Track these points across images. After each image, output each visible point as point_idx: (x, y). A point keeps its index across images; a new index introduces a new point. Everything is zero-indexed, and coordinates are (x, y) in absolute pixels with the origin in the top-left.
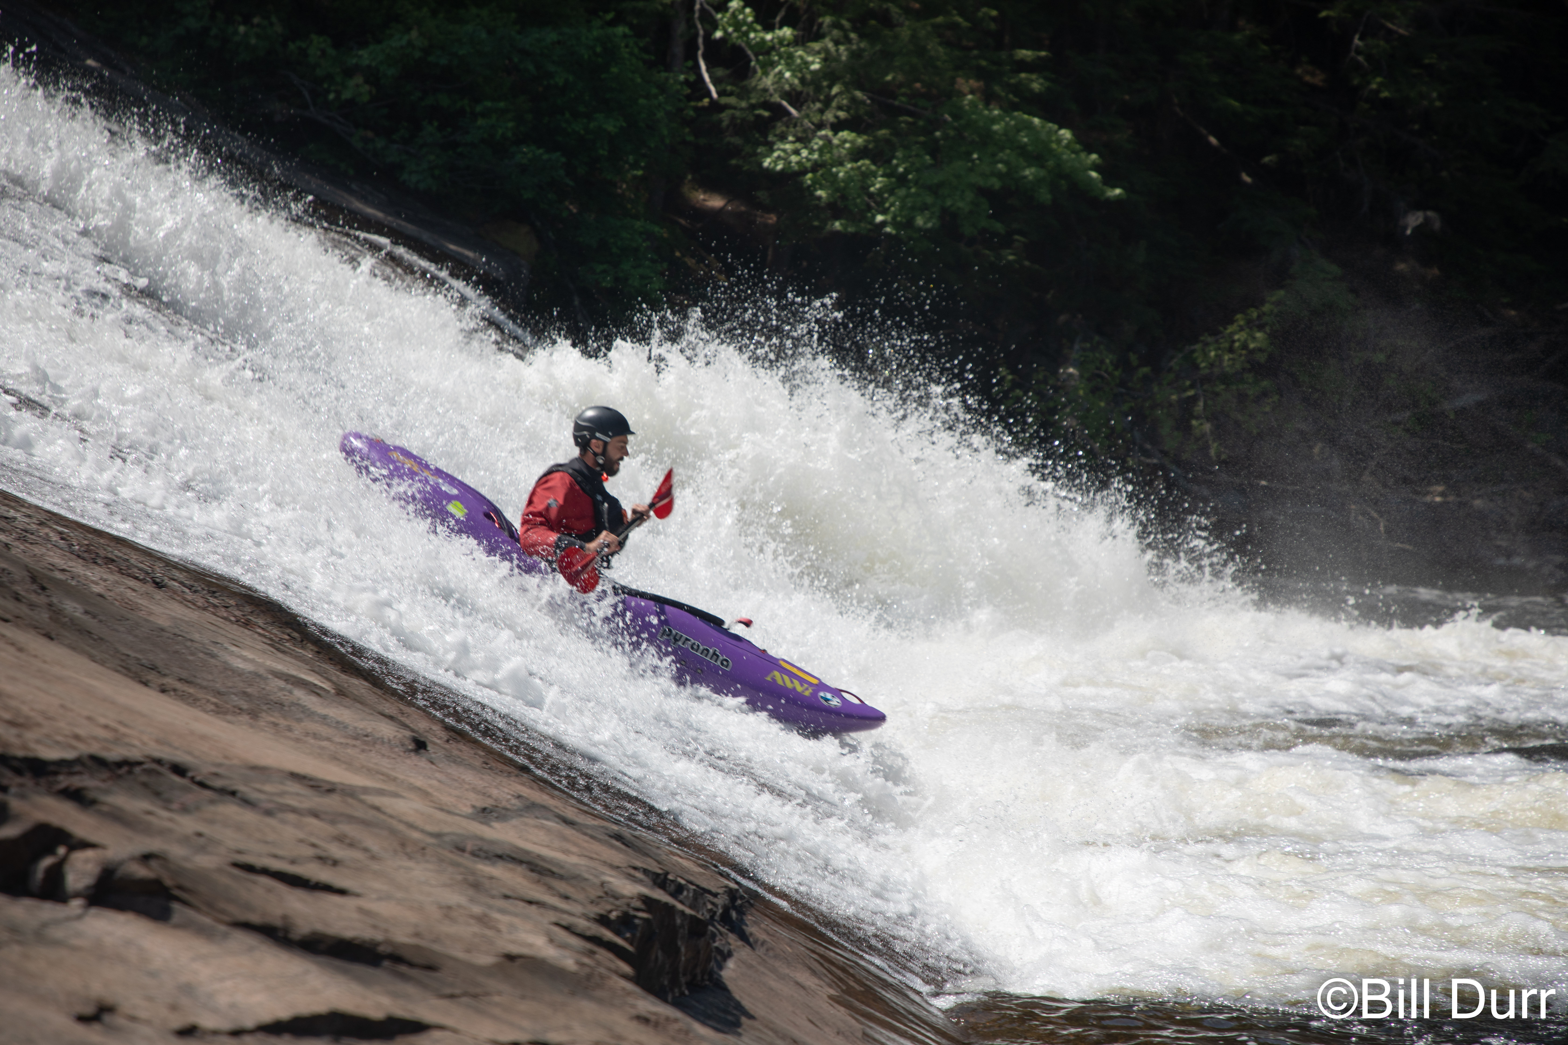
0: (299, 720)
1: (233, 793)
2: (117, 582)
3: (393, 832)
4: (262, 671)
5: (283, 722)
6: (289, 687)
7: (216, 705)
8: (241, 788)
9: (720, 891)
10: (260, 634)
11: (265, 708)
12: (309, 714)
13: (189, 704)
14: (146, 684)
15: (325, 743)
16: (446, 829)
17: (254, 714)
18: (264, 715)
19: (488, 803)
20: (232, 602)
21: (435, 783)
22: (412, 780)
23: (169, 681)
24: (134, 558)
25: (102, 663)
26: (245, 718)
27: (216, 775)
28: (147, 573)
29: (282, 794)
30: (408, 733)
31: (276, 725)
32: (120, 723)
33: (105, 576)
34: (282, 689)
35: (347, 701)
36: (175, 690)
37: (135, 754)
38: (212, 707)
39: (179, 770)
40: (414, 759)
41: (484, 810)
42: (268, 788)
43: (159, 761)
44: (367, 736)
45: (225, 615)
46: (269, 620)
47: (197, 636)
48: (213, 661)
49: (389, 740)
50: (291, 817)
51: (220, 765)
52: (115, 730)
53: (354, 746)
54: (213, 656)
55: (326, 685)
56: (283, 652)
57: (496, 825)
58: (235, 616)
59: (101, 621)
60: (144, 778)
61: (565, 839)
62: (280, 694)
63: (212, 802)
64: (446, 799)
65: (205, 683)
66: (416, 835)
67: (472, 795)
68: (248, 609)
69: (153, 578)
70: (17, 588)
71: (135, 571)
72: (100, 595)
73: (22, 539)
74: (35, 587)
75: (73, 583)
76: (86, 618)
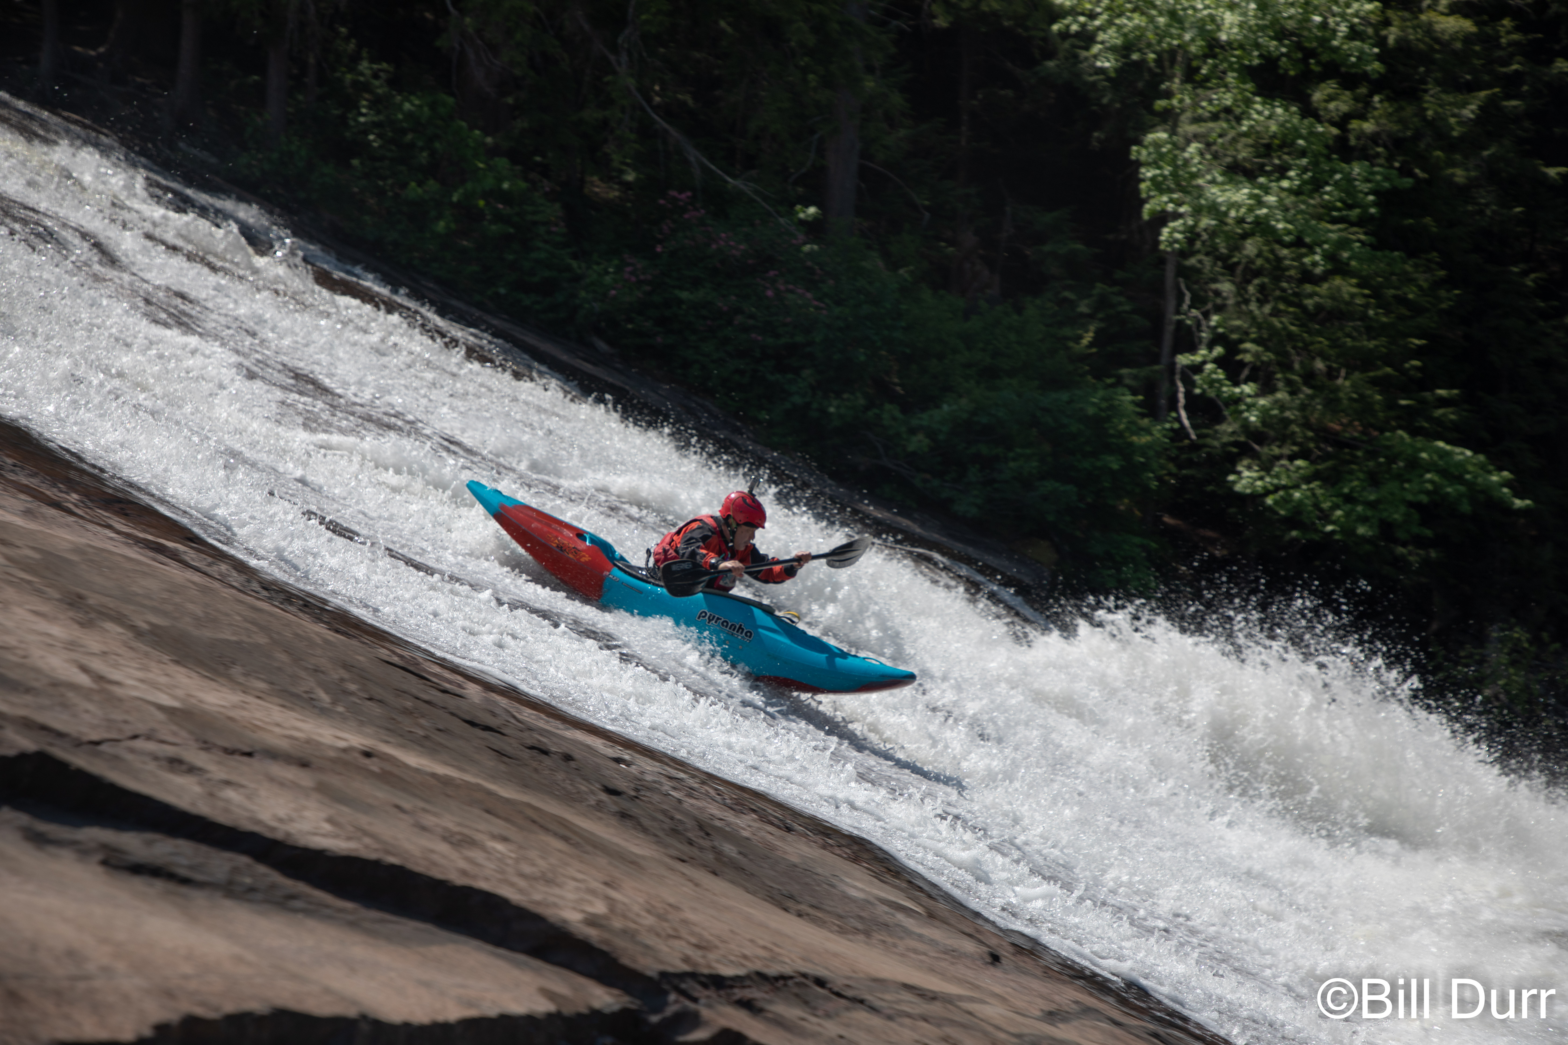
0: (901, 938)
1: (863, 1002)
2: (759, 828)
3: (984, 1032)
4: (871, 899)
5: (889, 940)
6: (892, 911)
7: (838, 926)
8: (868, 997)
10: (865, 868)
11: (874, 928)
12: (909, 933)
13: (820, 926)
14: (786, 910)
15: (923, 958)
16: (1023, 1030)
17: (867, 934)
18: (874, 934)
19: (1053, 1007)
20: (843, 842)
21: (1010, 990)
22: (992, 988)
23: (804, 908)
24: (770, 809)
25: (754, 893)
26: (861, 937)
27: (849, 986)
28: (780, 820)
29: (899, 1002)
30: (986, 949)
31: (884, 942)
32: (775, 944)
33: (750, 823)
34: (887, 913)
35: (937, 923)
36: (808, 915)
37: (787, 970)
38: (836, 928)
39: (821, 982)
40: (992, 971)
41: (1051, 1013)
42: (888, 997)
43: (805, 976)
44: (954, 951)
45: (838, 852)
46: (869, 856)
47: (819, 870)
48: (833, 891)
49: (972, 955)
50: (908, 1021)
51: (850, 978)
52: (771, 950)
53: (945, 960)
54: (833, 886)
55: (918, 910)
56: (883, 882)
57: (1061, 1026)
58: (847, 855)
59: (751, 860)
60: (796, 990)
61: (1116, 1038)
62: (886, 917)
63: (848, 1009)
64: (1021, 1004)
65: (829, 909)
66: (1003, 1036)
67: (1040, 1001)
68: (855, 848)
69: (785, 823)
70: (690, 835)
71: (772, 818)
72: (748, 839)
73: (690, 796)
74: (702, 834)
75: (727, 829)
76: (740, 857)
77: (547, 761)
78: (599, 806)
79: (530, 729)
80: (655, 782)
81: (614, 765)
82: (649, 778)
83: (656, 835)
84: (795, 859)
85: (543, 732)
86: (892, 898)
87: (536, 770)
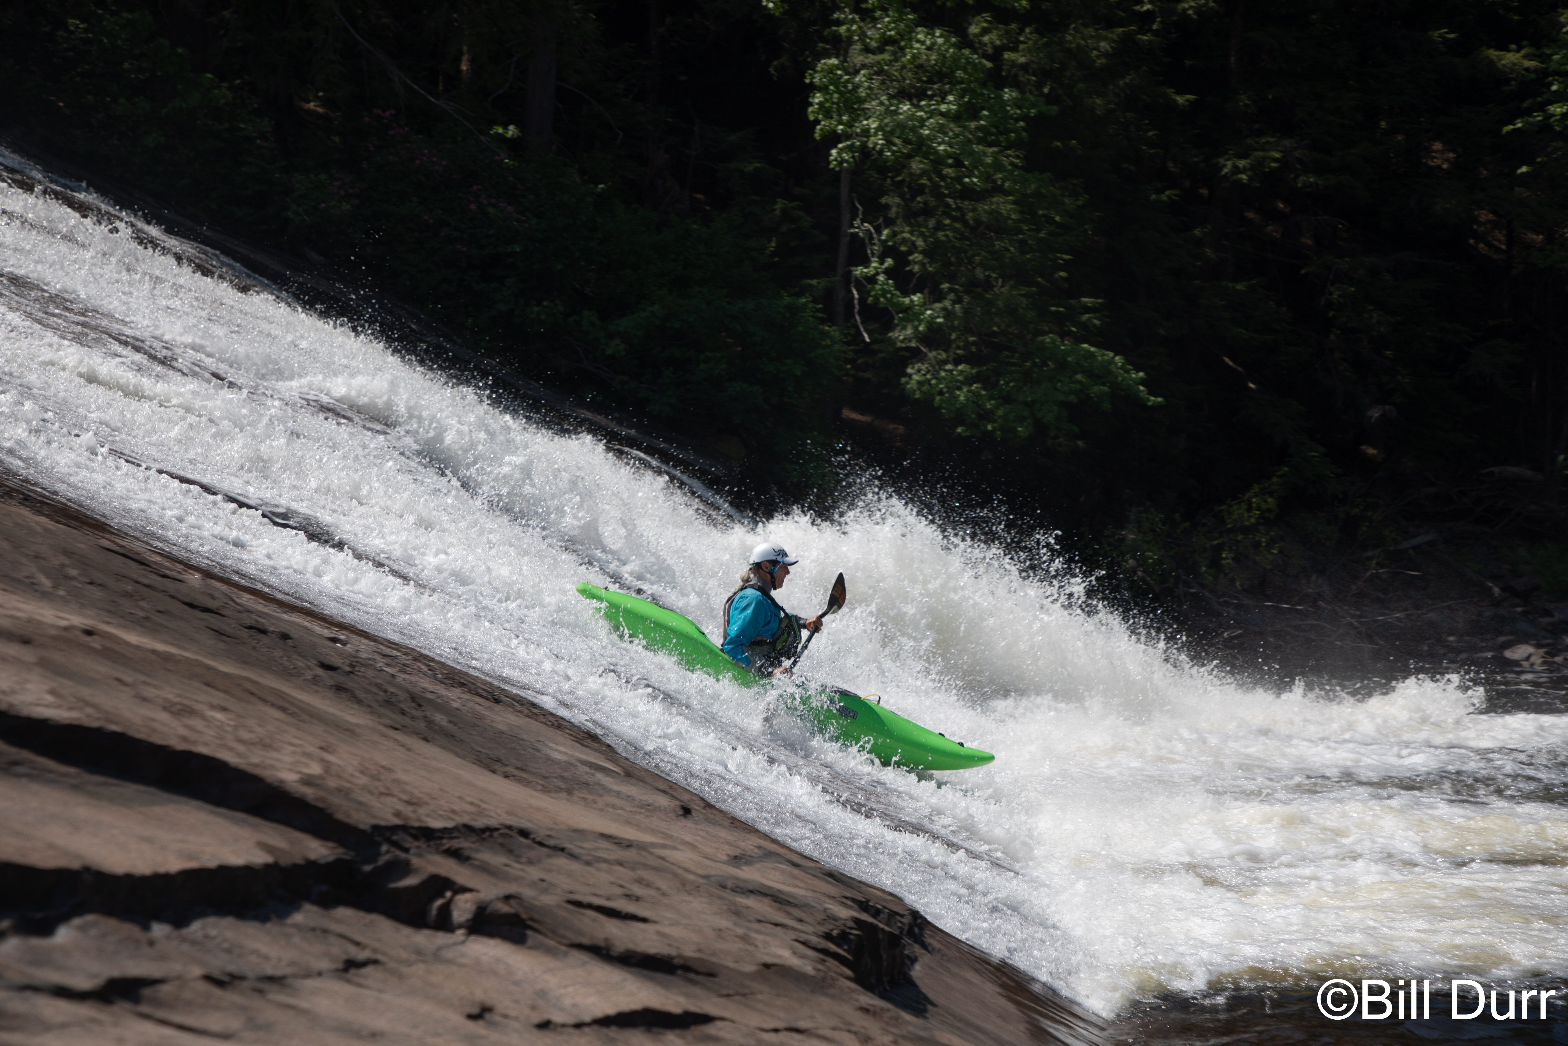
0: (601, 795)
1: (562, 850)
2: (468, 700)
3: (676, 875)
4: (573, 761)
5: (590, 797)
6: (593, 771)
7: (542, 785)
8: (568, 845)
9: (906, 913)
10: (569, 734)
11: (576, 786)
12: (607, 790)
13: (524, 786)
14: (493, 771)
15: (620, 812)
16: (713, 872)
17: (569, 792)
18: (576, 792)
19: (738, 852)
21: (699, 838)
22: (683, 837)
23: (509, 769)
25: (463, 757)
26: (563, 795)
27: (550, 836)
28: (489, 692)
29: (597, 849)
30: (677, 803)
31: (585, 799)
32: (481, 800)
33: (460, 696)
34: (587, 773)
35: (632, 781)
36: (514, 776)
37: (493, 823)
38: (540, 787)
39: (524, 833)
40: (683, 822)
41: (736, 857)
42: (586, 845)
43: (510, 828)
44: (649, 805)
45: (544, 720)
47: (525, 737)
48: (538, 754)
49: (665, 808)
50: (604, 866)
51: (551, 829)
52: (478, 806)
53: (641, 813)
54: (538, 750)
56: (586, 746)
57: (745, 868)
59: (460, 728)
60: (501, 840)
61: (794, 877)
62: (586, 777)
63: (549, 856)
64: (708, 850)
65: (534, 770)
66: (691, 877)
67: (726, 847)
69: (493, 696)
70: (402, 706)
71: (480, 691)
72: (458, 709)
73: (403, 671)
74: (414, 705)
75: (439, 701)
76: (450, 726)
77: (265, 639)
78: (316, 680)
79: (248, 611)
80: (370, 659)
81: (330, 644)
82: (364, 655)
83: (370, 706)
84: (501, 727)
85: (260, 614)
86: (591, 760)
87: (254, 648)
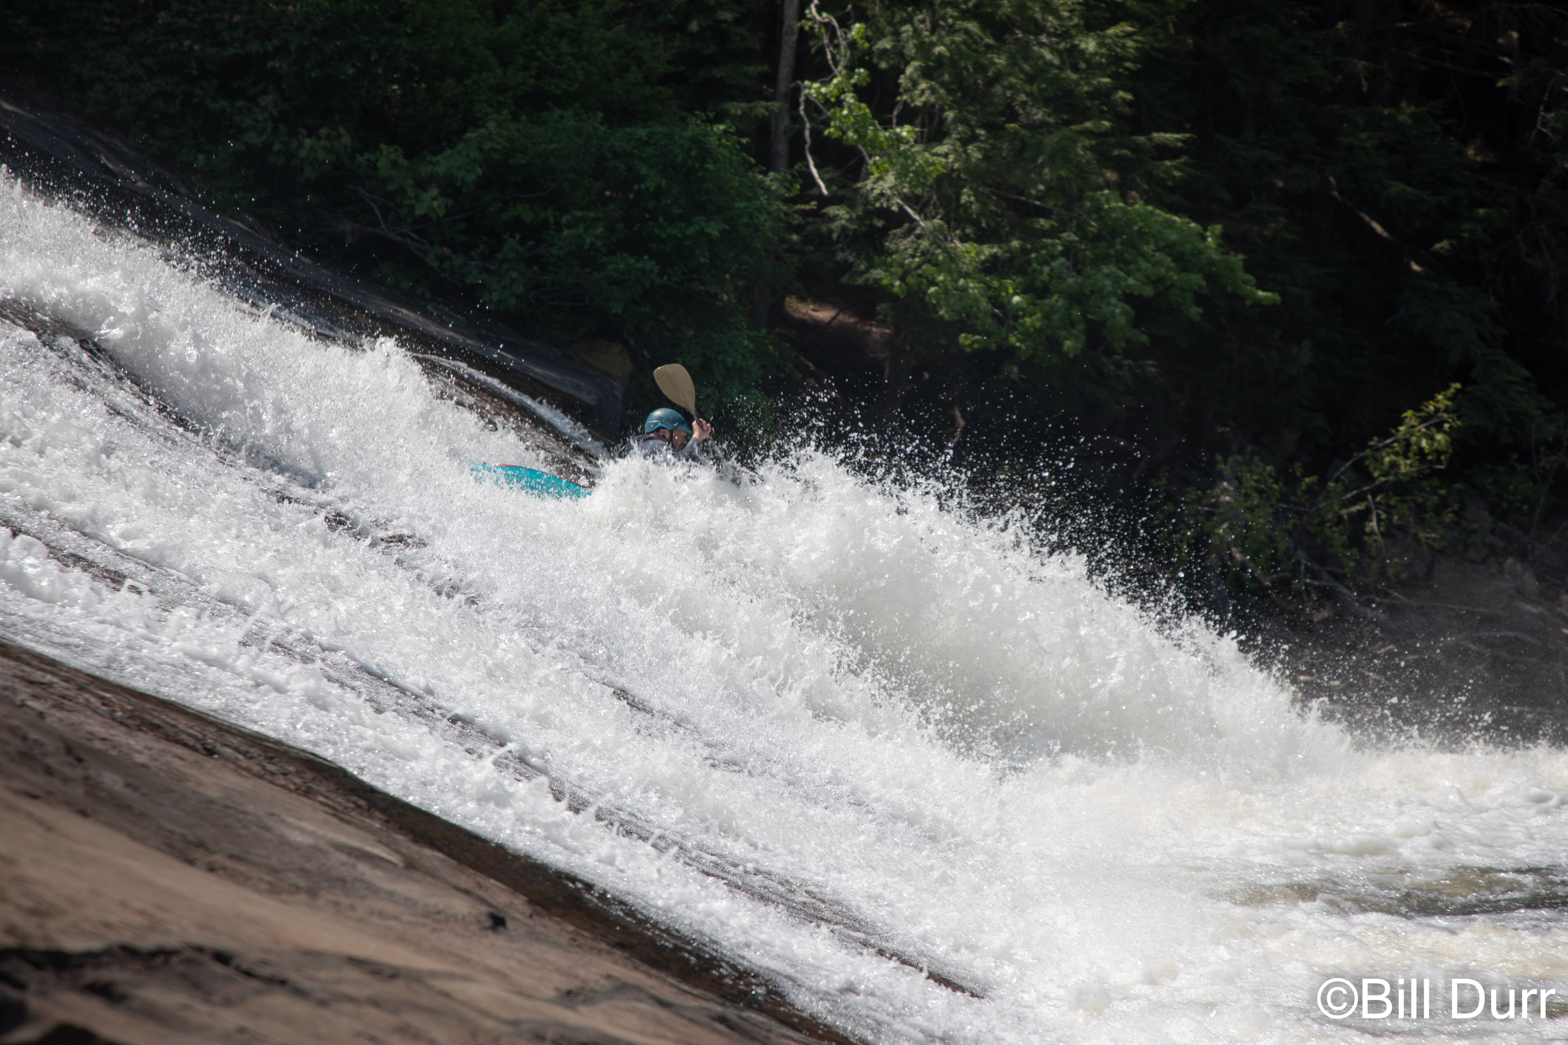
0: (363, 898)
1: (283, 982)
2: (163, 751)
3: (462, 1020)
4: (322, 844)
5: (345, 901)
6: (352, 861)
7: (270, 884)
8: (292, 976)
10: (322, 803)
11: (325, 885)
12: (374, 890)
13: (240, 884)
14: (191, 862)
15: (391, 923)
16: (526, 1016)
17: (313, 893)
18: (323, 893)
19: (574, 985)
20: (291, 769)
21: (514, 963)
22: (488, 962)
23: (218, 859)
24: (183, 723)
25: (143, 841)
26: (302, 897)
27: (265, 961)
28: (197, 739)
29: (340, 981)
30: (484, 909)
31: (336, 904)
32: (159, 907)
33: (150, 744)
34: (343, 864)
35: (417, 875)
36: (224, 869)
37: (171, 941)
38: (266, 886)
39: (223, 957)
40: (491, 938)
41: (569, 992)
42: (322, 975)
43: (200, 949)
44: (439, 913)
45: (283, 782)
46: (333, 787)
47: (250, 808)
48: (267, 835)
49: (464, 918)
50: (348, 1007)
51: (269, 951)
52: (151, 916)
53: (424, 925)
54: (267, 829)
55: (394, 858)
56: (348, 822)
57: (582, 1009)
58: (294, 784)
59: (143, 795)
60: (182, 969)
61: (659, 1022)
62: (342, 869)
63: (258, 993)
64: (525, 982)
65: (258, 860)
66: (489, 1023)
67: (555, 977)
68: (309, 775)
69: (204, 745)
70: (50, 761)
71: (184, 737)
72: (143, 766)
73: (59, 707)
74: (70, 759)
75: (114, 753)
76: (127, 792)
84: (212, 793)
86: (355, 843)
